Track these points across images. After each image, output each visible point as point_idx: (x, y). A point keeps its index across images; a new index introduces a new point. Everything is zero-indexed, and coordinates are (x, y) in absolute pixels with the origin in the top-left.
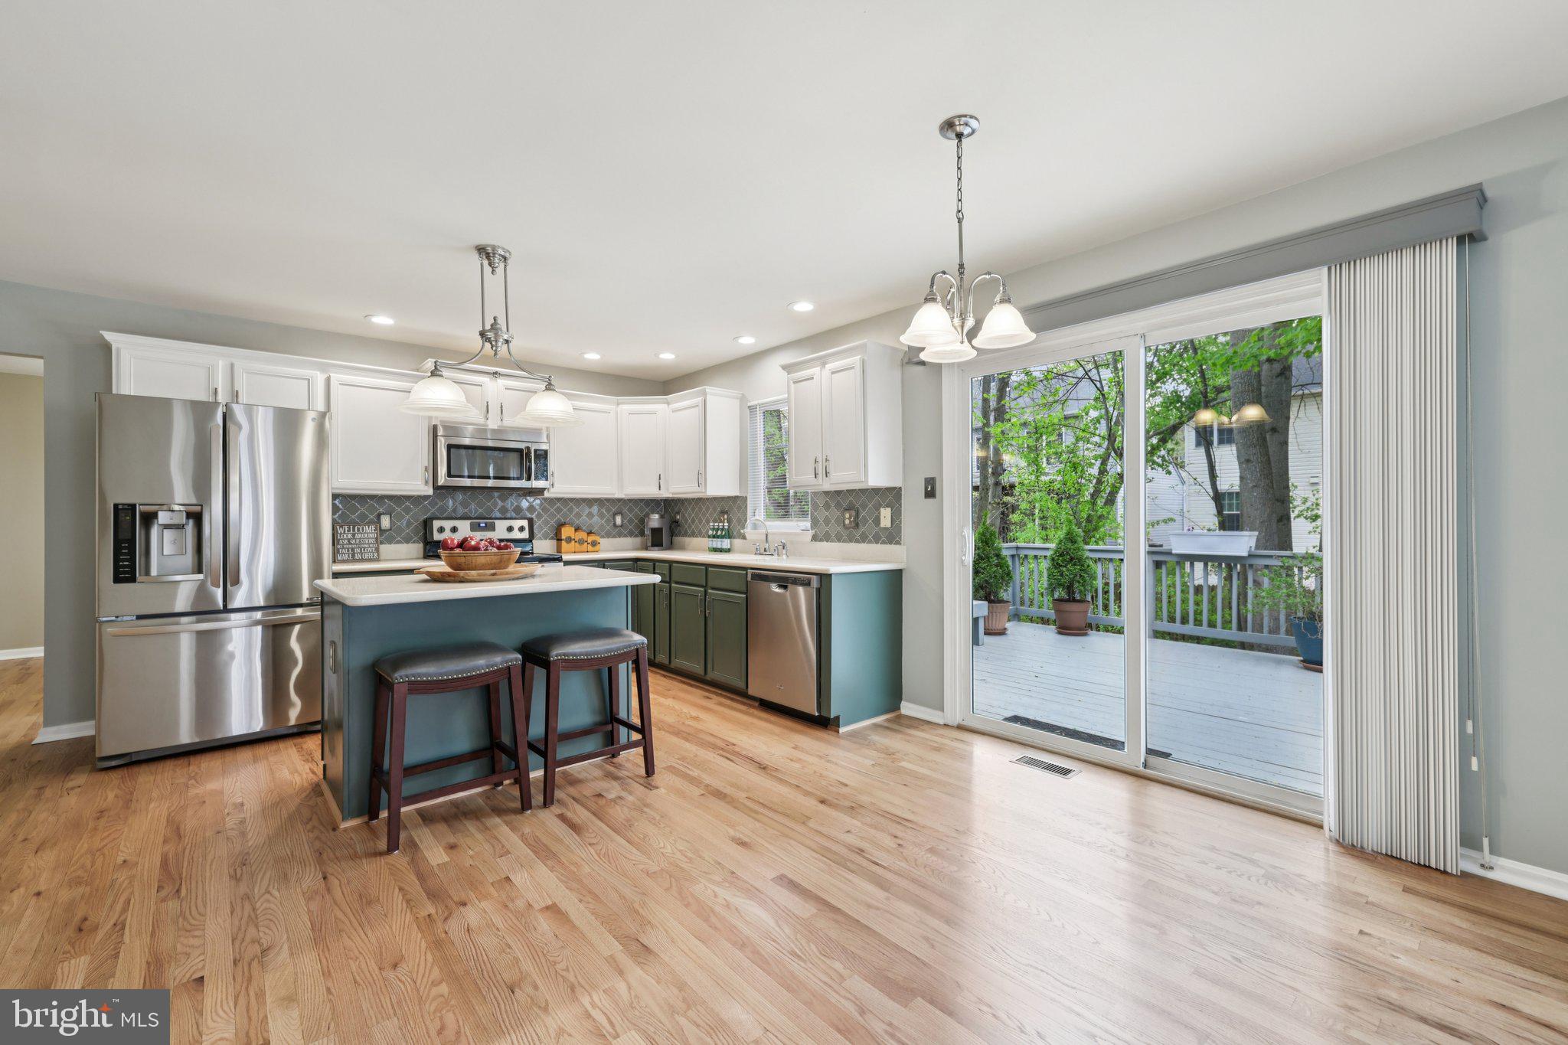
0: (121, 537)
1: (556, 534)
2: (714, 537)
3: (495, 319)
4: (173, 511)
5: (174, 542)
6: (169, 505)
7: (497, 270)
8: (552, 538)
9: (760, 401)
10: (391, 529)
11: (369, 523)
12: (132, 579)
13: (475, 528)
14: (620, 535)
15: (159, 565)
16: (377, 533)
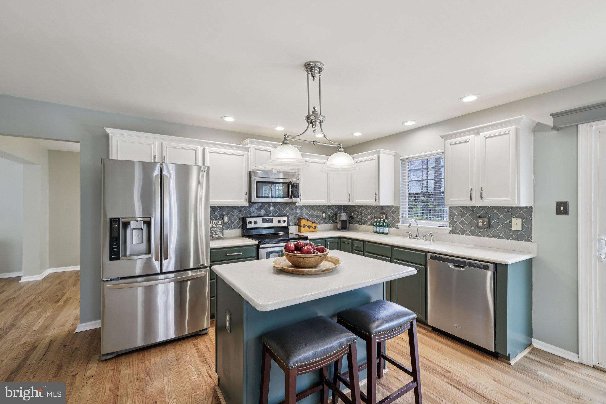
0: (113, 236)
1: (298, 223)
2: (378, 226)
3: (314, 108)
4: (137, 221)
5: (138, 237)
6: (135, 218)
7: (316, 78)
8: (296, 225)
9: (409, 156)
10: (228, 223)
11: (219, 220)
12: (118, 258)
13: (265, 221)
14: (324, 223)
15: (131, 249)
16: (222, 225)
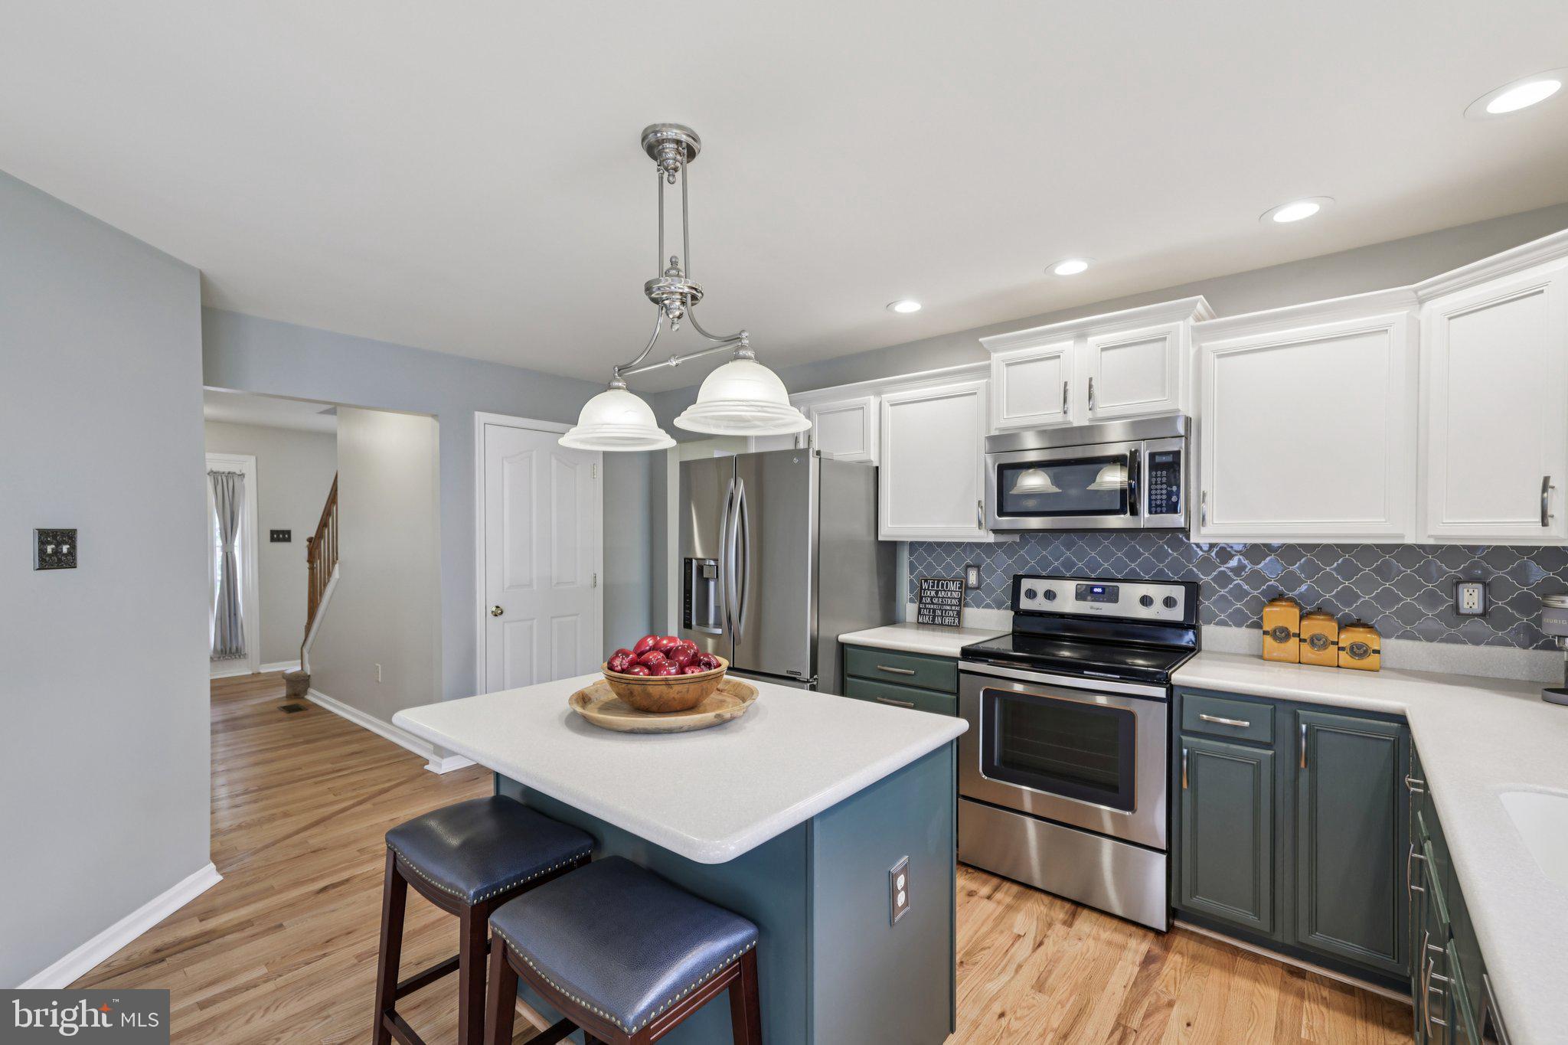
0: (687, 587)
3: (672, 261)
10: (978, 588)
11: (955, 579)
12: (690, 626)
13: (1084, 594)
14: (1475, 639)
16: (961, 592)
